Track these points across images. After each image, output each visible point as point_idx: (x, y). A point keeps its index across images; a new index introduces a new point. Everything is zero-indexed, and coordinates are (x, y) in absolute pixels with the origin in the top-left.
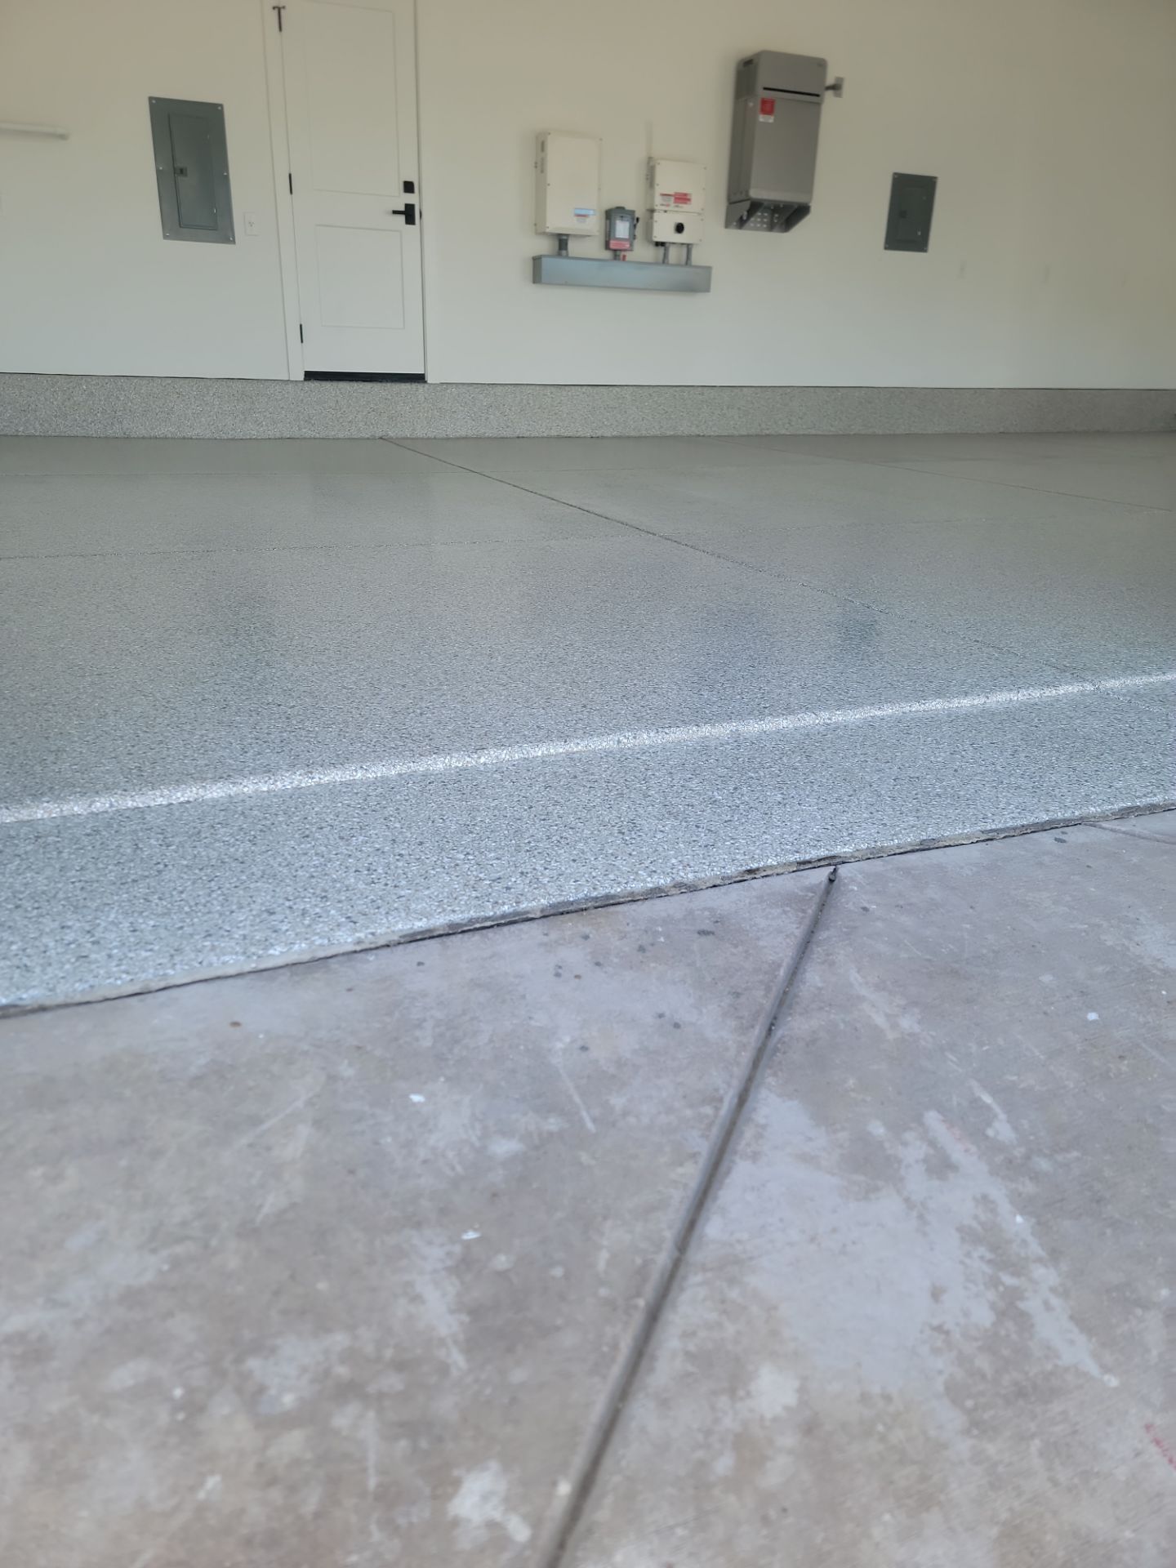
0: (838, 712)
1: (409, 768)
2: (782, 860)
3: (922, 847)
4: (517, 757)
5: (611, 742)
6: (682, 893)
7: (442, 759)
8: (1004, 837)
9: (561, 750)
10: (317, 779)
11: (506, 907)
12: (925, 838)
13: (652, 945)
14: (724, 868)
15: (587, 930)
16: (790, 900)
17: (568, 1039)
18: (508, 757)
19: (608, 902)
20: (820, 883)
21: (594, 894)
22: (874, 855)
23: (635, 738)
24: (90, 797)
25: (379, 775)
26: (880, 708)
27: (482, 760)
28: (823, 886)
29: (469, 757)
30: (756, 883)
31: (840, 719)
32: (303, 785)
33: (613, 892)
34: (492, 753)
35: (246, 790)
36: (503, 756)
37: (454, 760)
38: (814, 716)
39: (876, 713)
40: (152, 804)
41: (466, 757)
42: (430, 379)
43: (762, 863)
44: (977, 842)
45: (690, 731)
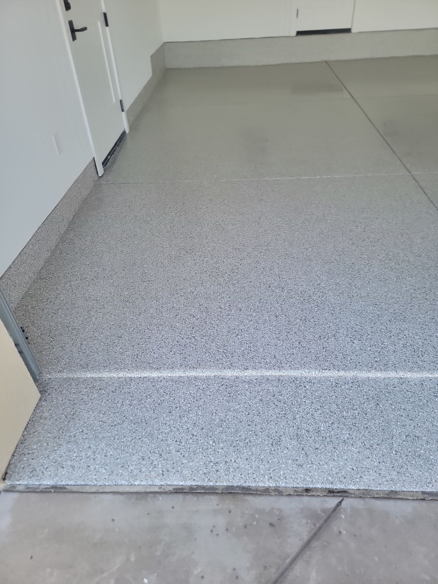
0: (409, 373)
1: (218, 374)
2: (324, 486)
3: (388, 496)
4: (259, 375)
5: (298, 374)
6: (276, 495)
7: (231, 372)
8: (431, 500)
9: (277, 374)
10: (187, 374)
11: (212, 483)
12: (393, 489)
13: (250, 525)
14: (298, 484)
15: (232, 507)
16: (312, 515)
17: (199, 570)
18: (255, 374)
19: (247, 491)
20: (331, 508)
21: (244, 485)
22: (364, 494)
23: (309, 373)
24: (118, 371)
25: (208, 375)
26: (432, 373)
27: (246, 374)
28: (331, 510)
29: (241, 372)
30: (306, 499)
31: (409, 376)
32: (182, 376)
33: (251, 485)
34: (250, 372)
35: (164, 375)
36: (254, 374)
37: (235, 373)
38: (395, 373)
39: (429, 376)
40: (136, 376)
41: (240, 372)
42: (353, 31)
43: (315, 486)
44: (416, 499)
45: (334, 373)
